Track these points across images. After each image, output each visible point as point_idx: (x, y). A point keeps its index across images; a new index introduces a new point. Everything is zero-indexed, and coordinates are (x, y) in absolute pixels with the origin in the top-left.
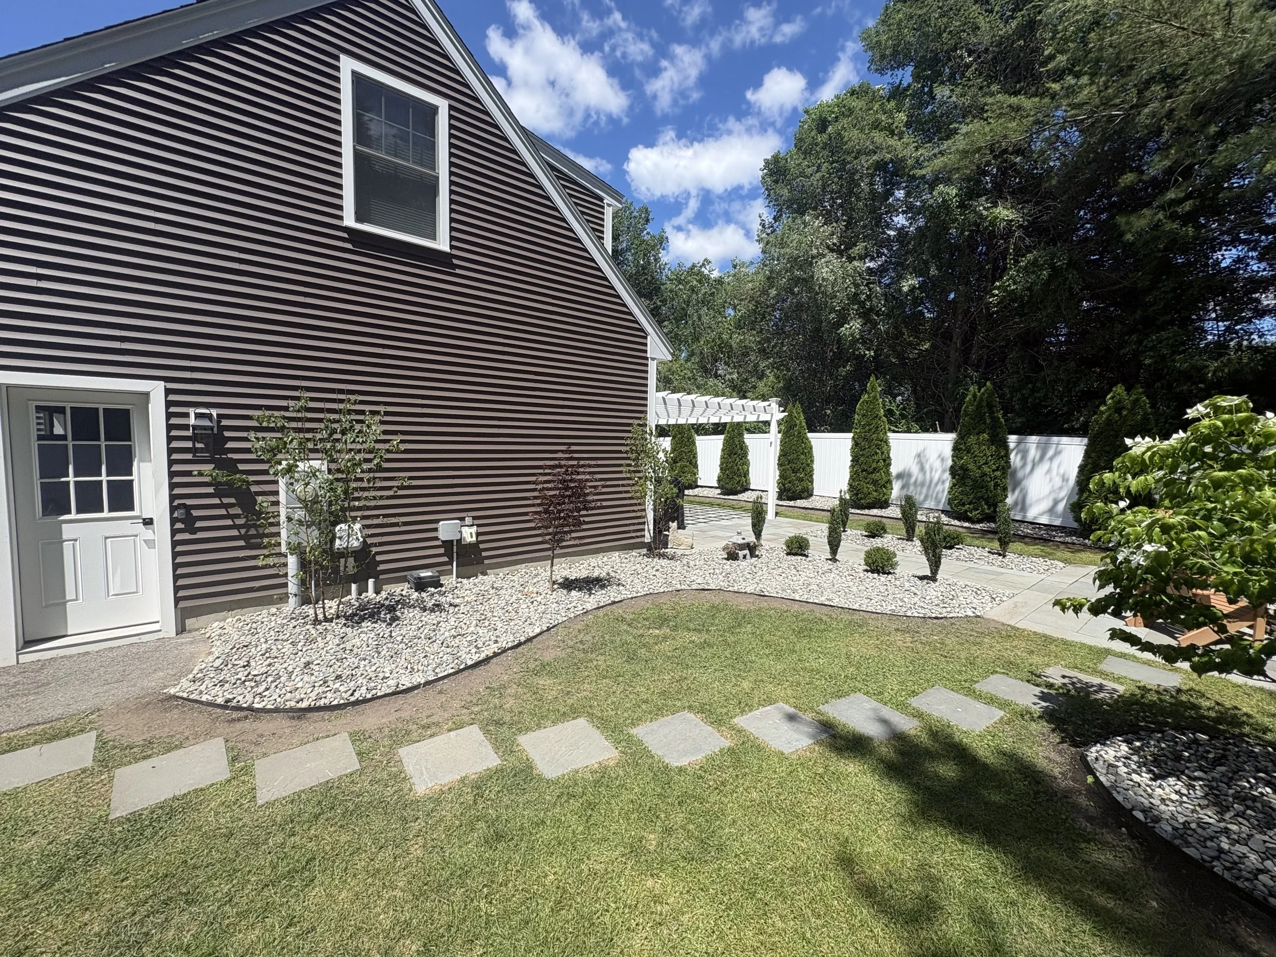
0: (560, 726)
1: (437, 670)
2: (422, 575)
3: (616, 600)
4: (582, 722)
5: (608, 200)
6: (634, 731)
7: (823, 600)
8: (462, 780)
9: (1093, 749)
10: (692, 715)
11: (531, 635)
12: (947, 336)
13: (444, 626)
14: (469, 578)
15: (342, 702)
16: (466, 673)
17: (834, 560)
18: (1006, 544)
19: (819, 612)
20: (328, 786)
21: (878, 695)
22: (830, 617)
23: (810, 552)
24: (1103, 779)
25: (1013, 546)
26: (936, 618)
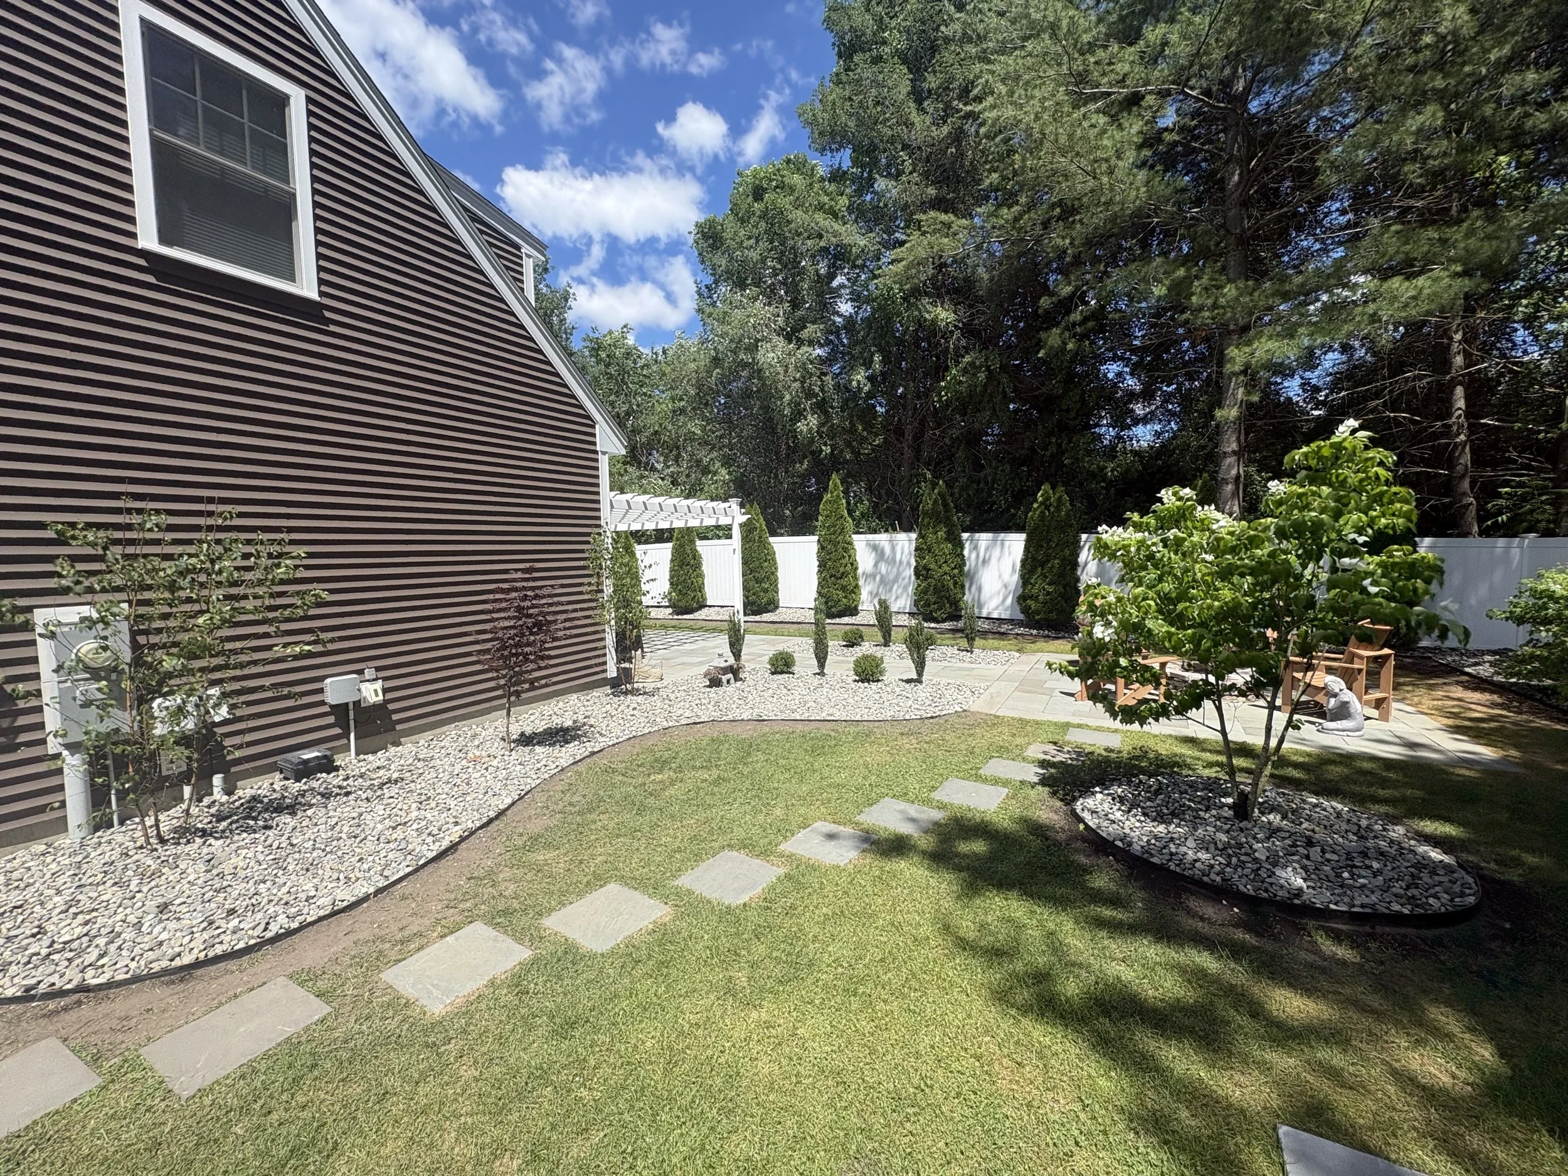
0: (589, 898)
1: (386, 873)
2: (305, 757)
3: (596, 750)
4: (613, 887)
5: (526, 249)
6: (678, 882)
7: (823, 715)
8: (492, 983)
9: (1079, 803)
10: (735, 853)
11: (502, 807)
12: (899, 433)
13: (369, 817)
14: (374, 752)
15: (252, 942)
16: (430, 868)
17: (822, 674)
18: (973, 639)
19: (825, 729)
20: (291, 1044)
21: (904, 796)
22: (836, 731)
23: (795, 669)
24: (1090, 824)
25: (978, 642)
26: (932, 717)
